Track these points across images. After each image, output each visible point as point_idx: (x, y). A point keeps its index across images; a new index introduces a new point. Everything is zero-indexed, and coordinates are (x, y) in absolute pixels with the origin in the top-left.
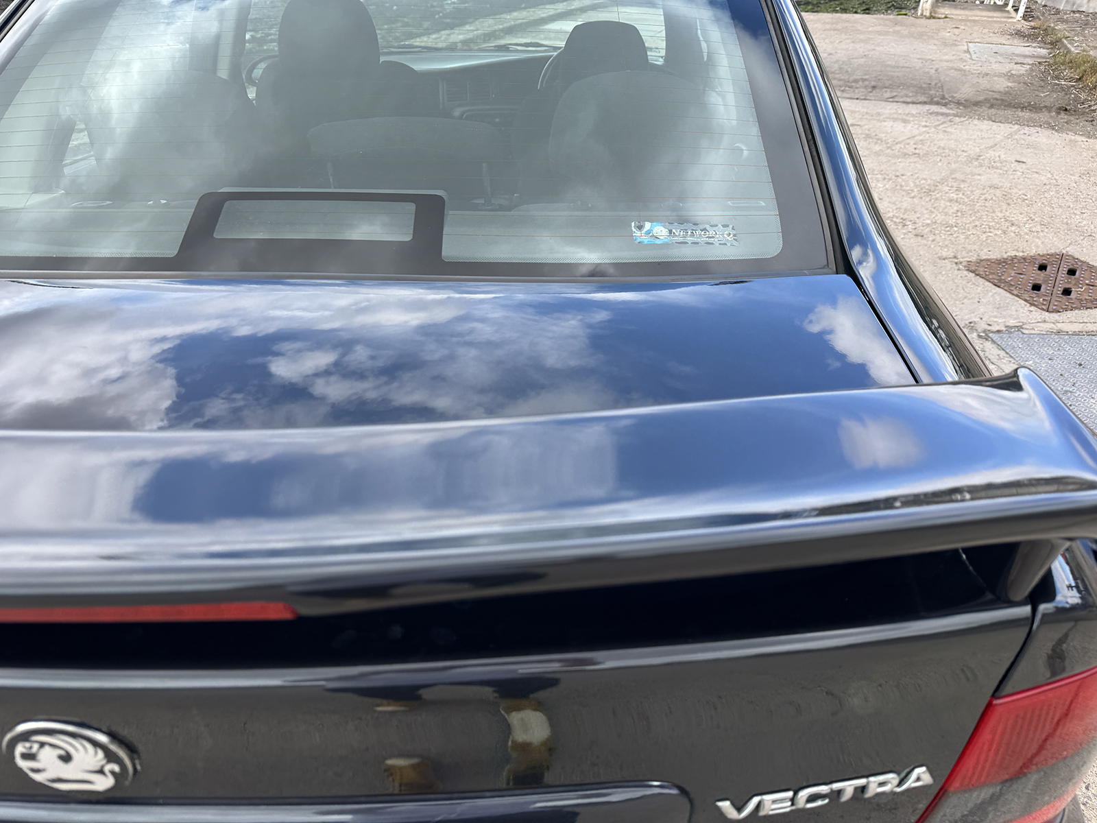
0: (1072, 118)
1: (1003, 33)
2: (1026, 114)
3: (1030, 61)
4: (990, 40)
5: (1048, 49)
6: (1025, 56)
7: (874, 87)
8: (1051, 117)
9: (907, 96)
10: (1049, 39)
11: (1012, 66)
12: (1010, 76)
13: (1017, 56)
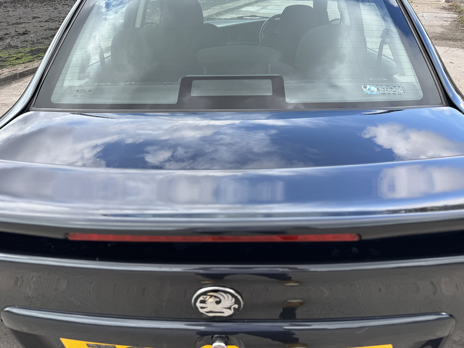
1: (437, 8)
2: (451, 43)
3: (450, 20)
4: (432, 11)
5: (457, 14)
6: (448, 18)
10: (458, 10)
11: (443, 22)
12: (442, 26)
13: (444, 18)
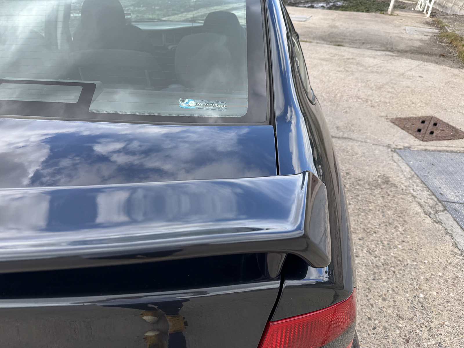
0: (445, 59)
1: (421, 23)
2: (426, 57)
3: (431, 35)
4: (414, 25)
5: (438, 30)
6: (429, 33)
7: (363, 43)
8: (437, 58)
9: (377, 47)
10: (439, 26)
11: (423, 36)
12: (421, 41)
13: (426, 32)
